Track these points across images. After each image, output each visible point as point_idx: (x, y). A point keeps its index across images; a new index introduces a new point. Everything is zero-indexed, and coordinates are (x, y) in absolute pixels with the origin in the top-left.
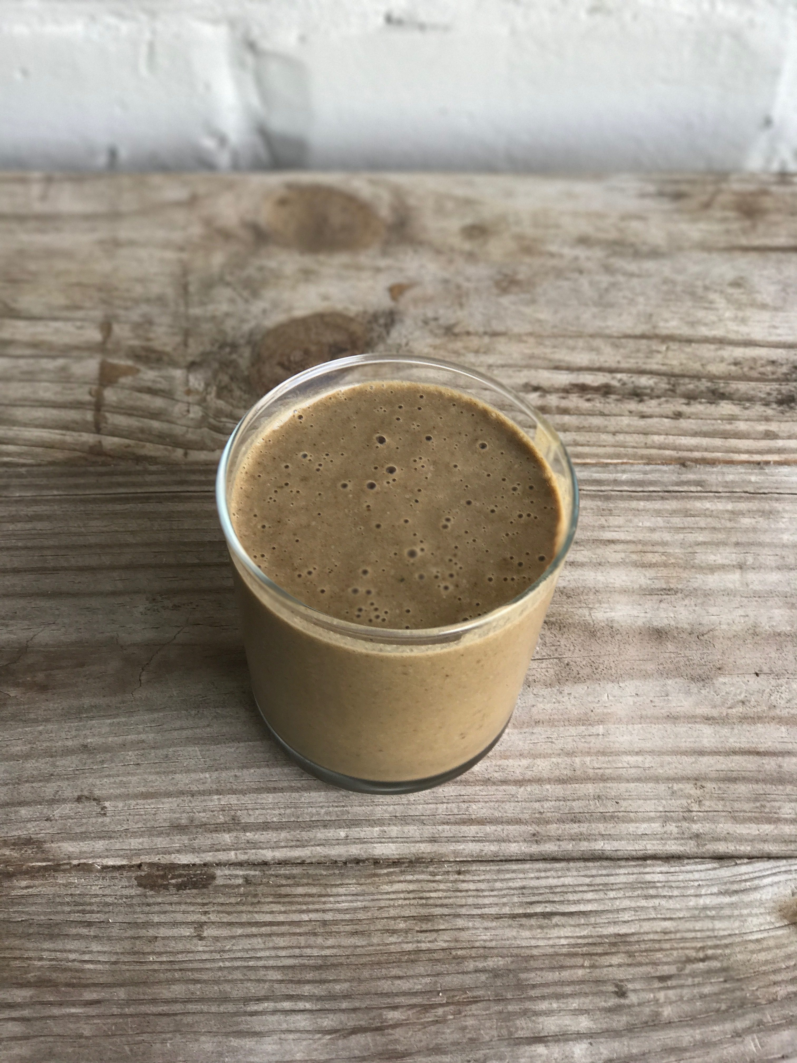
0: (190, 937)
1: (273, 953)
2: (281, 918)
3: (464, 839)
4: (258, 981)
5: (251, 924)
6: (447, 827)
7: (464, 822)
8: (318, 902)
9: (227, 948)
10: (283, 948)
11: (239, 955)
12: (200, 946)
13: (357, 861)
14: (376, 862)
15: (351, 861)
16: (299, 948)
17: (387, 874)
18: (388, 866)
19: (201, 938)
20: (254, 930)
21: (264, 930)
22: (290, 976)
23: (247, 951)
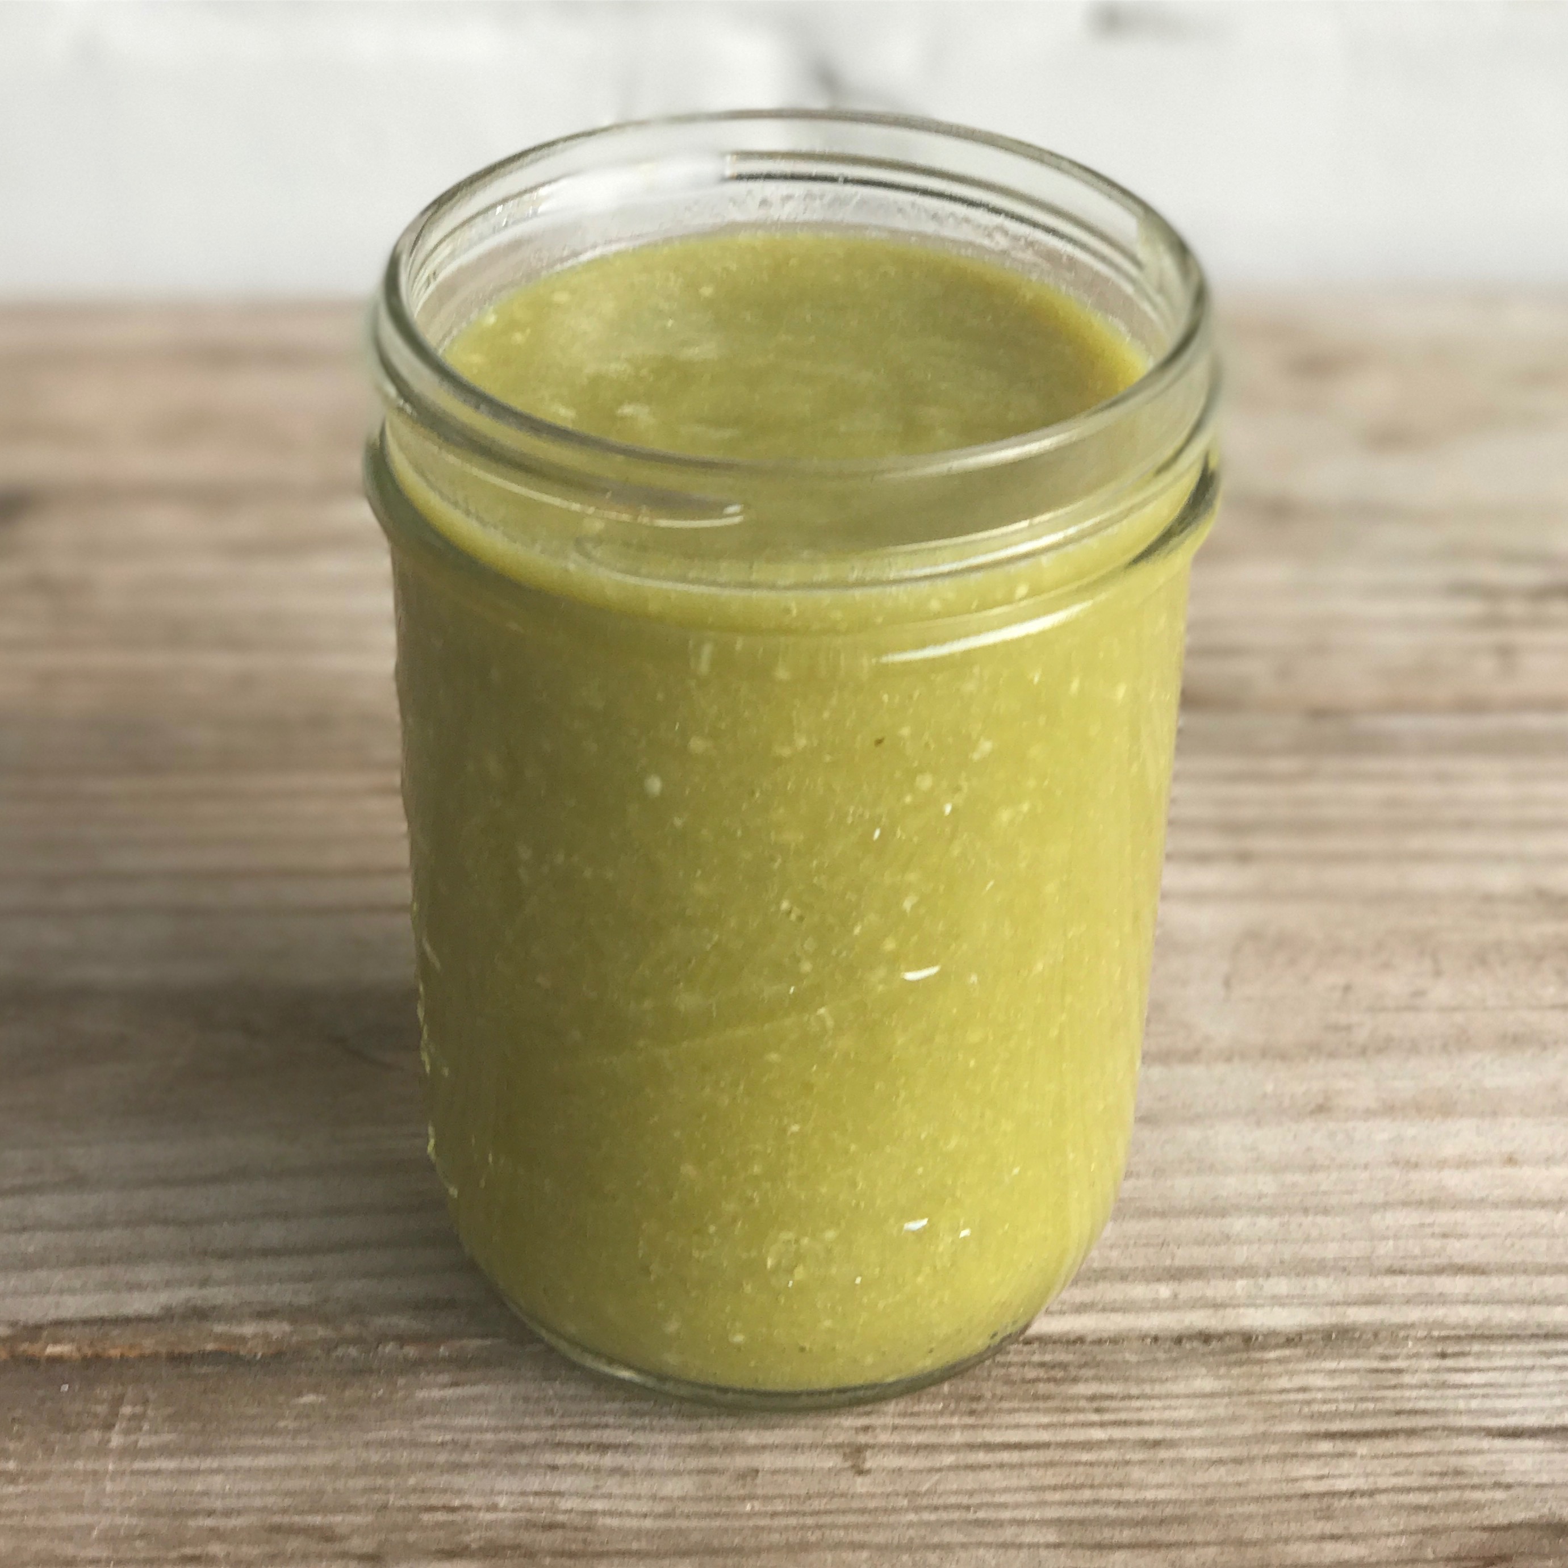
0: (837, 1472)
1: (1032, 1497)
2: (1044, 1436)
3: (1443, 1299)
4: (1005, 1546)
5: (971, 1447)
6: (1401, 1280)
7: (1440, 1271)
8: (1127, 1409)
9: (924, 1488)
10: (1055, 1488)
11: (953, 1500)
12: (861, 1485)
13: (1206, 1337)
14: (1248, 1339)
15: (1191, 1337)
16: (1092, 1487)
17: (1280, 1361)
18: (1277, 1346)
19: (861, 1472)
20: (981, 1457)
21: (1005, 1456)
22: (1077, 1536)
23: (971, 1493)
